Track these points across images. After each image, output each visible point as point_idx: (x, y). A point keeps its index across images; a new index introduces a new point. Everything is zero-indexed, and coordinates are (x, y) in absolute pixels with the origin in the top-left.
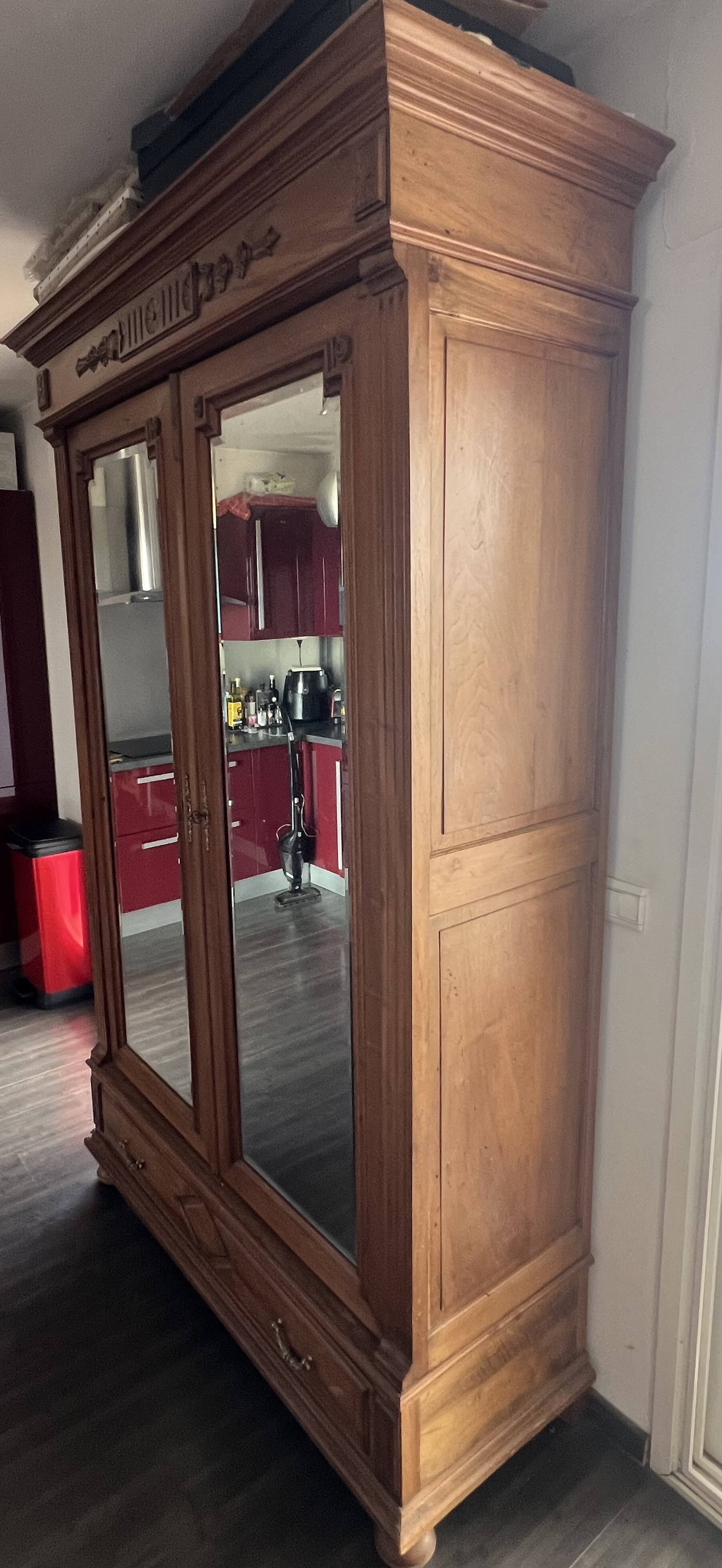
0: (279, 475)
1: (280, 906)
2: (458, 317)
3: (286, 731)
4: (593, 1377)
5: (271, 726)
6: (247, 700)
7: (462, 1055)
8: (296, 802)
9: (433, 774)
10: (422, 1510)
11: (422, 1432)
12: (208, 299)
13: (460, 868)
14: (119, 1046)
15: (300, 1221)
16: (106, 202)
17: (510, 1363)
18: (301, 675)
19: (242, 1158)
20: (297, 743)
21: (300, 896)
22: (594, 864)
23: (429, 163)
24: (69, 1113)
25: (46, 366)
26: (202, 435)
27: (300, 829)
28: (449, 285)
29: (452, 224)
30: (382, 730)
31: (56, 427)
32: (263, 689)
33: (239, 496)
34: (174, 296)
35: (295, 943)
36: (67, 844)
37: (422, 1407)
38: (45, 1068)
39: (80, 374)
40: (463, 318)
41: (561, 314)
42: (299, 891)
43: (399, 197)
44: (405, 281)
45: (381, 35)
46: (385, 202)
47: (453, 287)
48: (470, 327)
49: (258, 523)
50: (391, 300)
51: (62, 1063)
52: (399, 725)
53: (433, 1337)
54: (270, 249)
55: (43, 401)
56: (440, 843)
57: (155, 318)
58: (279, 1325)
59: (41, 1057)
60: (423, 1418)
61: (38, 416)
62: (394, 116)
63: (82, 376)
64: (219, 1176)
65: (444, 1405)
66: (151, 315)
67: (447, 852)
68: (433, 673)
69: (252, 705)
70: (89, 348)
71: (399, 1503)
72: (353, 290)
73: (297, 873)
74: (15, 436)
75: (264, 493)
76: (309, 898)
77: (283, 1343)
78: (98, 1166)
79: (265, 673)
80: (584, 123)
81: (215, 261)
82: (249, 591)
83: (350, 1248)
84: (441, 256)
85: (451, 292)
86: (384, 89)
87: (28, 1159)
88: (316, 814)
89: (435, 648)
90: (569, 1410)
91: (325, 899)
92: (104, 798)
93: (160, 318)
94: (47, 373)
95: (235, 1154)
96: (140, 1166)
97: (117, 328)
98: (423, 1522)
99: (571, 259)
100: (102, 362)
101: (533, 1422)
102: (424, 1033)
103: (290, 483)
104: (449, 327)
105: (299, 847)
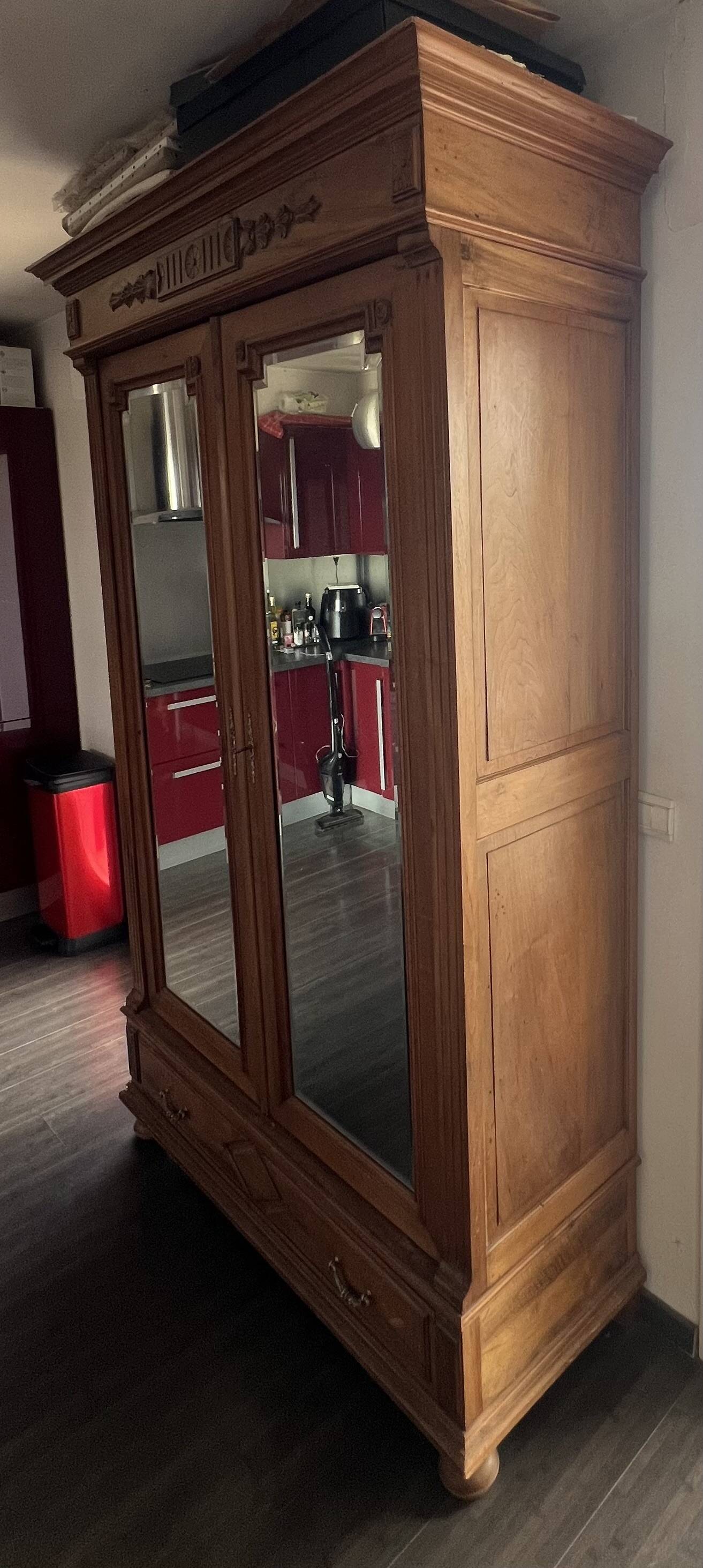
0: (312, 394)
1: (320, 830)
2: (489, 290)
3: (323, 650)
4: (645, 1278)
5: (307, 645)
6: (283, 619)
7: (511, 970)
8: (336, 723)
9: (476, 705)
10: (485, 1432)
11: (483, 1351)
12: (251, 253)
13: (505, 792)
14: (158, 991)
15: (356, 1153)
16: (141, 148)
17: (564, 1273)
18: (338, 593)
19: (293, 1094)
20: (334, 662)
21: (341, 819)
22: (627, 780)
23: (459, 156)
24: (100, 1066)
25: (76, 296)
26: (244, 377)
27: (340, 750)
28: (480, 262)
29: (481, 209)
30: (428, 664)
31: (87, 357)
32: (299, 608)
33: (272, 414)
34: (215, 245)
35: (341, 868)
36: (93, 777)
37: (482, 1325)
38: (72, 1020)
39: (114, 308)
40: (494, 291)
41: (580, 286)
42: (341, 813)
43: (434, 186)
44: (441, 259)
45: (414, 49)
46: (420, 190)
47: (484, 264)
48: (499, 298)
49: (291, 442)
50: (428, 276)
51: (92, 1012)
52: (445, 659)
53: (491, 1253)
54: (312, 216)
55: (73, 331)
56: (485, 770)
57: (195, 264)
58: (336, 1264)
59: (66, 1008)
60: (483, 1335)
61: (67, 345)
62: (427, 117)
63: (116, 310)
64: (270, 1116)
65: (504, 1321)
66: (192, 262)
67: (491, 777)
68: (475, 611)
69: (288, 624)
70: (124, 284)
71: (463, 1427)
72: (392, 261)
73: (338, 795)
74: (32, 351)
75: (297, 412)
76: (352, 820)
77: (341, 1282)
78: (135, 1119)
79: (302, 592)
80: (595, 125)
81: (257, 218)
82: (283, 508)
83: (408, 1175)
84: (473, 237)
85: (482, 268)
86: (418, 93)
87: (55, 1122)
88: (357, 734)
89: (476, 587)
90: (623, 1312)
91: (369, 821)
92: (140, 731)
93: (200, 263)
94: (77, 303)
95: (285, 1093)
96: (183, 1115)
97: (154, 268)
98: (486, 1444)
99: (587, 239)
100: (138, 299)
101: (589, 1328)
102: (475, 953)
103: (323, 402)
104: (481, 299)
105: (340, 768)
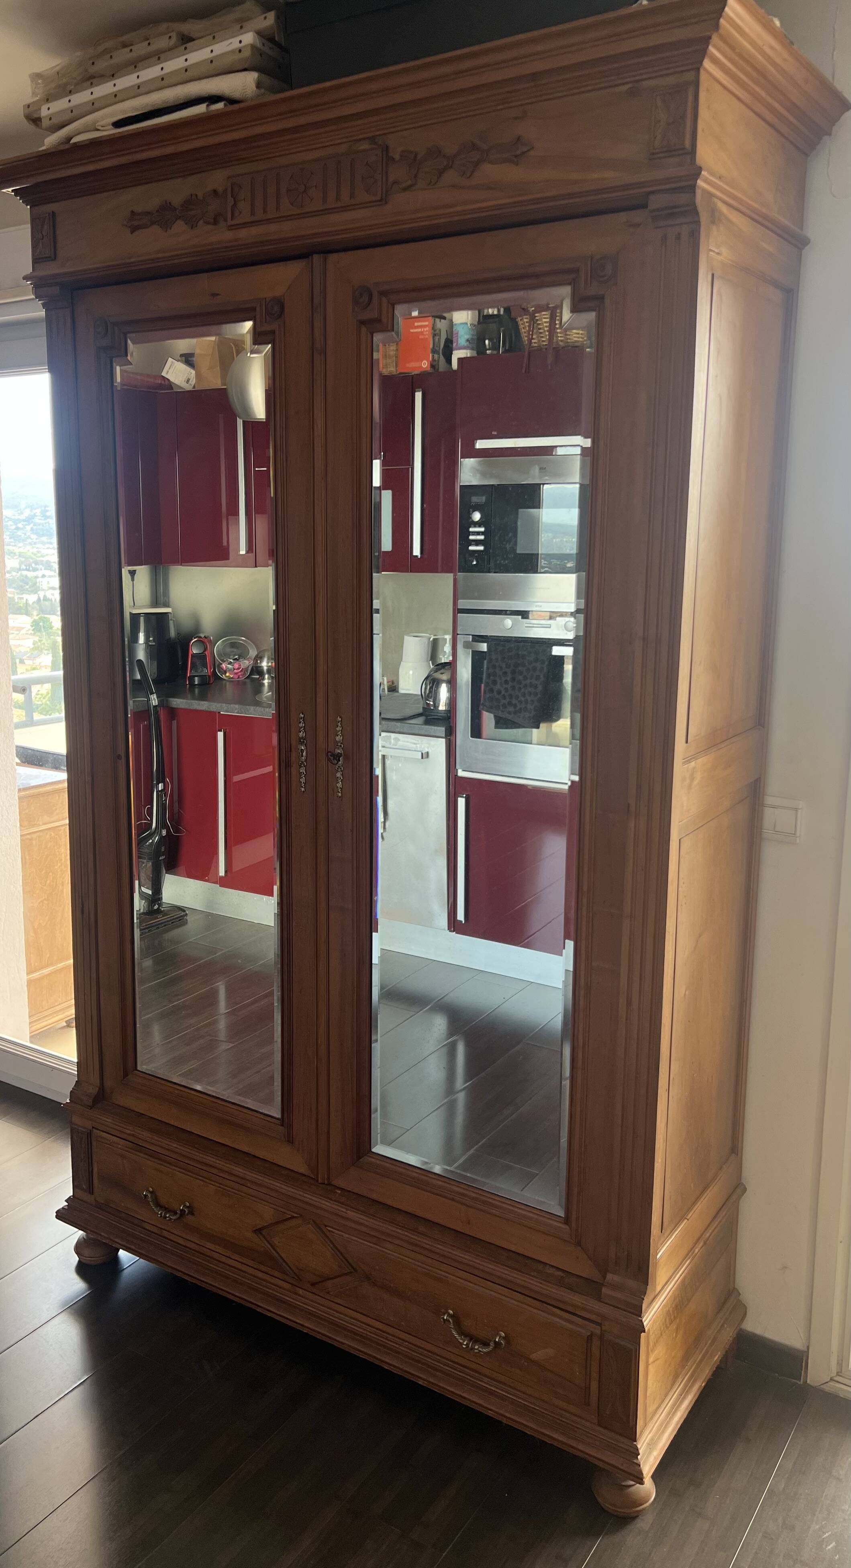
4: (746, 1313)
8: (161, 789)
11: (650, 1361)
12: (407, 189)
19: (370, 1151)
21: (158, 919)
23: (716, 116)
25: (52, 207)
26: (364, 329)
27: (165, 826)
29: (722, 171)
31: (65, 286)
34: (345, 173)
39: (133, 229)
42: (158, 912)
43: (703, 148)
44: (699, 221)
46: (691, 150)
47: (721, 227)
50: (678, 237)
53: (658, 1260)
54: (515, 158)
55: (45, 254)
56: (685, 752)
58: (451, 1316)
60: (651, 1345)
62: (702, 75)
63: (134, 234)
64: (330, 1184)
67: (689, 760)
70: (157, 202)
71: (633, 1439)
72: (637, 216)
73: (157, 888)
76: (173, 922)
77: (459, 1334)
81: (421, 150)
84: (719, 201)
85: (719, 232)
91: (193, 925)
94: (57, 218)
96: (185, 1211)
100: (185, 221)
104: (715, 264)
105: (163, 850)
